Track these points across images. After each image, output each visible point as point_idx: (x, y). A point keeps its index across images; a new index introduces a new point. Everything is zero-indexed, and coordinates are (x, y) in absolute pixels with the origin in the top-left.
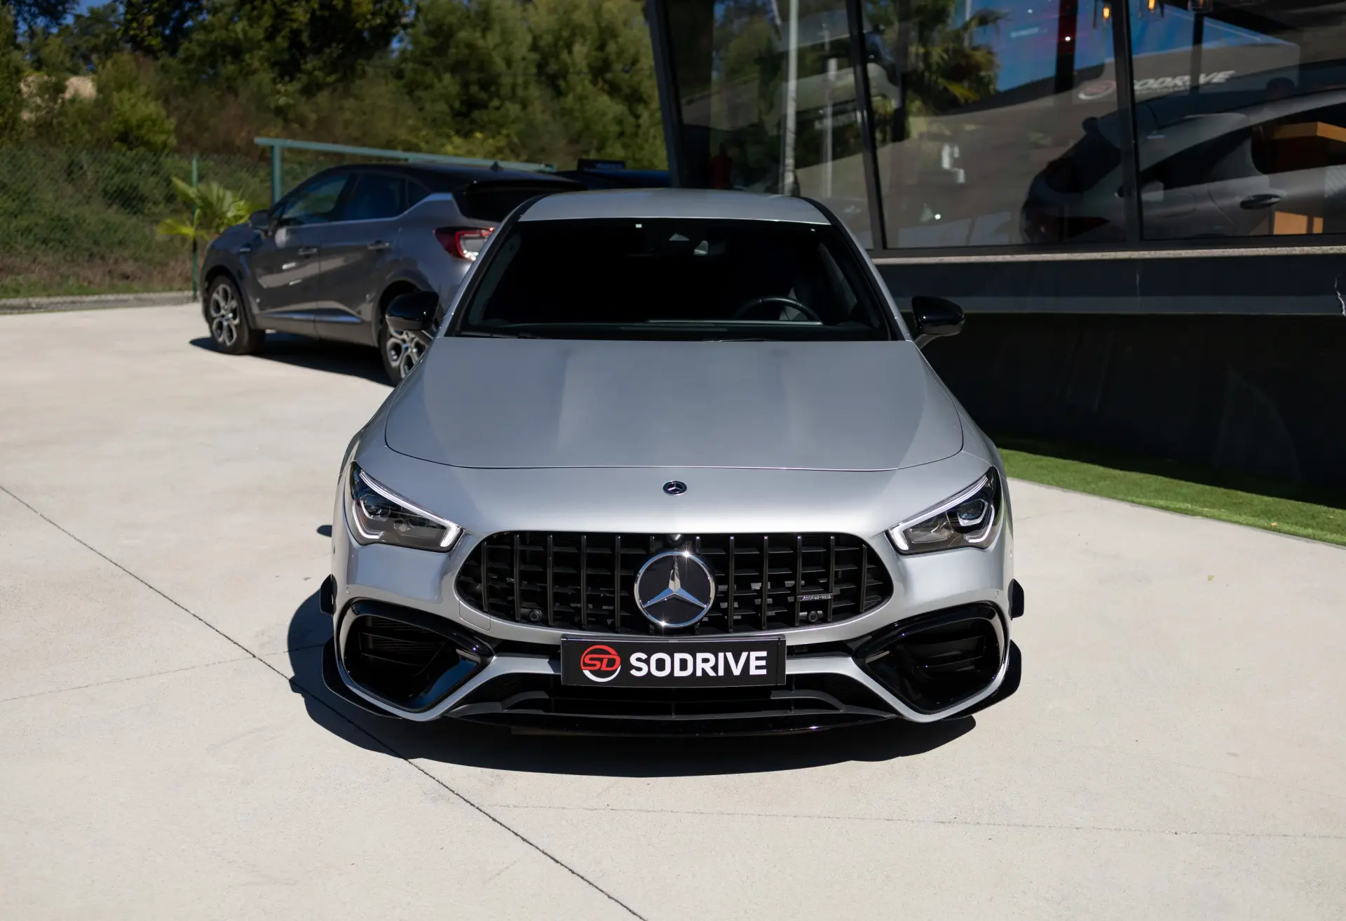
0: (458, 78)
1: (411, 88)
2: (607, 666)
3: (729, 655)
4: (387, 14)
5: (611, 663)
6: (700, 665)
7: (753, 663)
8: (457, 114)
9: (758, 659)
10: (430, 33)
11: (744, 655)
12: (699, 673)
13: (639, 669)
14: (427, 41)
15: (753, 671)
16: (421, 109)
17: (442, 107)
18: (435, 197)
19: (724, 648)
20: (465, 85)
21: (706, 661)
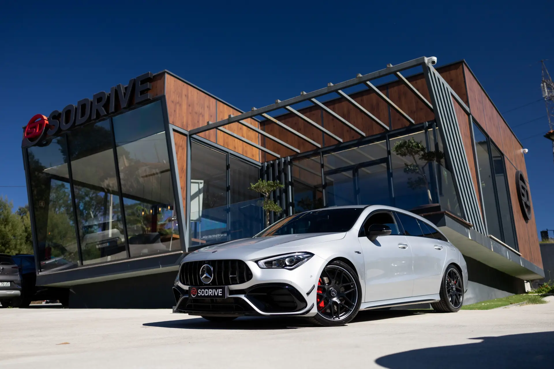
3: (215, 290)
5: (195, 293)
6: (210, 292)
7: (220, 292)
9: (220, 291)
11: (218, 290)
12: (209, 295)
13: (199, 294)
15: (219, 295)
19: (214, 288)
21: (210, 291)
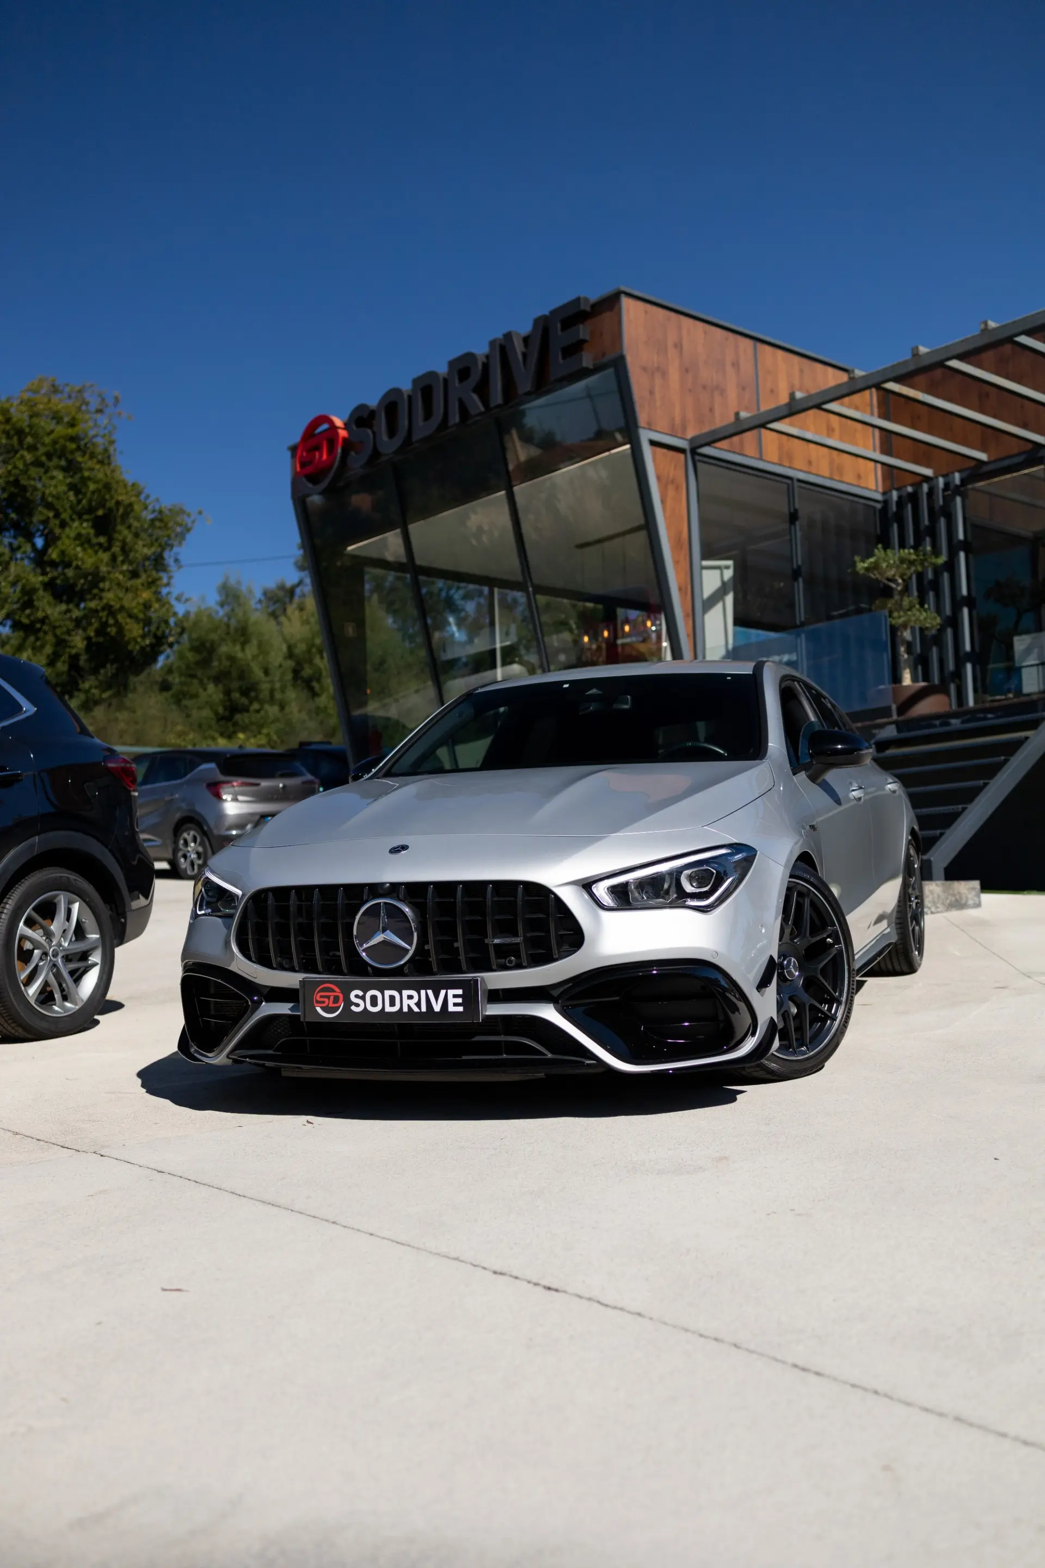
0: (220, 687)
1: (178, 699)
2: (334, 1002)
3: (430, 992)
4: (155, 636)
5: (336, 999)
6: (406, 1002)
7: (451, 1001)
8: (220, 718)
9: (455, 996)
10: (194, 649)
11: (443, 992)
12: (405, 1009)
13: (358, 1005)
14: (191, 657)
15: (451, 1008)
16: (188, 716)
17: (207, 713)
18: (204, 766)
19: (426, 986)
20: (228, 693)
21: (410, 997)
